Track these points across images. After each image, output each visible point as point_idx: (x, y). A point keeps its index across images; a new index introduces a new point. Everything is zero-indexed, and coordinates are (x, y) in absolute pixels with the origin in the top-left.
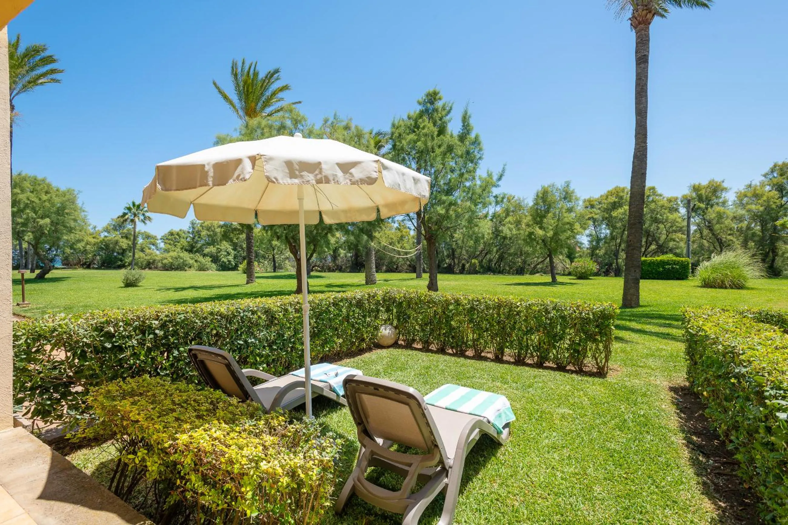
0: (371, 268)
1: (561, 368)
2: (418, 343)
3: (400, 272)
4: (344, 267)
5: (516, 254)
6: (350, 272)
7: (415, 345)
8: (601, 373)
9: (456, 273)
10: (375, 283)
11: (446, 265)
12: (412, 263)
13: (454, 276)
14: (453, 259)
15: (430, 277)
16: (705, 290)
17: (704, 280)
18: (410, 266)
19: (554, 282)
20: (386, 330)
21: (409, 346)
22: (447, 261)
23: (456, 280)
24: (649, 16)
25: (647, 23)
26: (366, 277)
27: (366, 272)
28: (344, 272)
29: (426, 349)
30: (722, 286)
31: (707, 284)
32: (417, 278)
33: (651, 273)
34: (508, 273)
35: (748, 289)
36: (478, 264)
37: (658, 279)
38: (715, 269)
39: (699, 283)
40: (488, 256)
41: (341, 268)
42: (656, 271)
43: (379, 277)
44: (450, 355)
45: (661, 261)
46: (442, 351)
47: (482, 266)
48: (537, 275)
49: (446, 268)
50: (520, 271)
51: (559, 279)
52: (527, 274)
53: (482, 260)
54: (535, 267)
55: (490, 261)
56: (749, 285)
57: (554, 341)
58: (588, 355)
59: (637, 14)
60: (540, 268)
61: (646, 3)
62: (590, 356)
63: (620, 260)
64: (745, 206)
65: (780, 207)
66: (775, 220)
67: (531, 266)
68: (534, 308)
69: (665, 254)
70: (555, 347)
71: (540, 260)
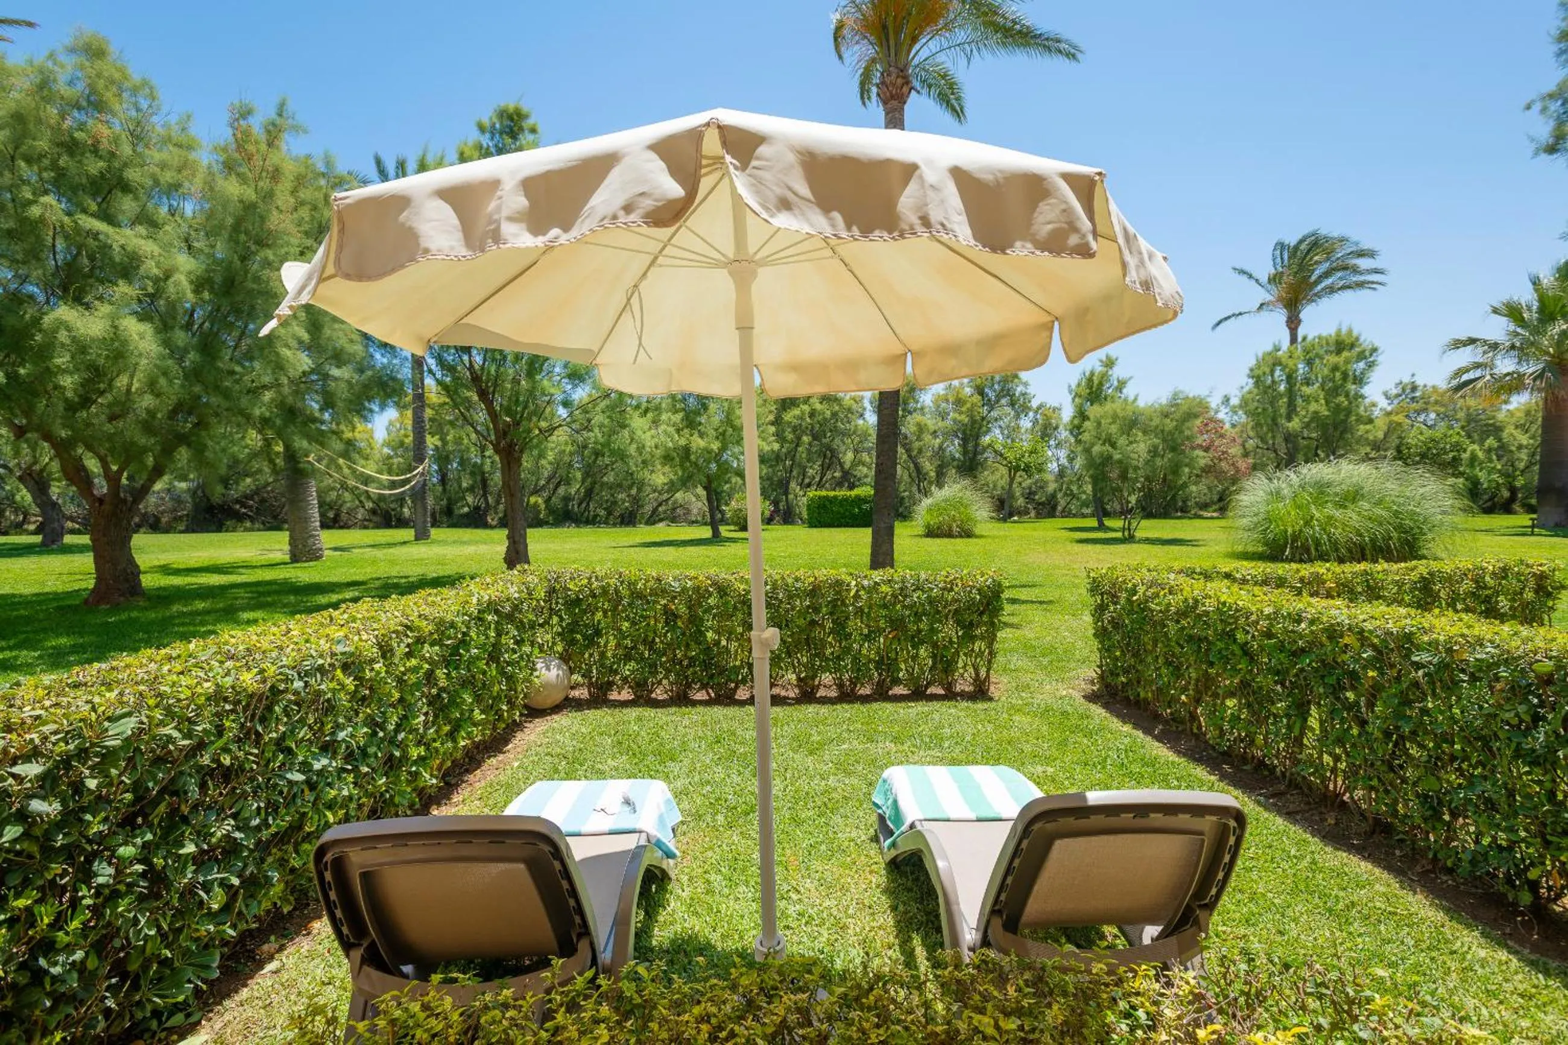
0: (306, 520)
1: (918, 694)
2: (620, 689)
3: (345, 526)
4: (164, 520)
5: (620, 485)
6: (187, 531)
7: (614, 696)
8: (980, 692)
9: (492, 527)
10: (321, 556)
11: (466, 509)
12: (382, 504)
13: (488, 532)
14: (485, 495)
15: (508, 537)
16: (929, 540)
17: (928, 526)
18: (373, 512)
19: (716, 538)
20: (548, 669)
21: (599, 699)
22: (470, 499)
24: (905, 89)
25: (902, 99)
26: (293, 542)
27: (292, 531)
28: (167, 531)
29: (643, 698)
30: (949, 535)
31: (932, 533)
32: (417, 538)
33: (844, 516)
34: (604, 523)
36: (543, 506)
38: (938, 509)
39: (921, 531)
40: (561, 491)
41: (157, 520)
43: (328, 538)
44: (701, 703)
45: (856, 496)
46: (681, 699)
47: (551, 510)
48: (661, 525)
49: (467, 515)
50: (628, 519)
51: (724, 531)
52: (640, 523)
53: (550, 498)
54: (655, 510)
55: (567, 499)
56: (977, 531)
57: (913, 647)
58: (960, 664)
59: (888, 80)
60: (665, 512)
61: (901, 66)
62: (965, 665)
63: (791, 497)
64: (943, 416)
65: (983, 419)
66: (977, 437)
67: (648, 509)
68: (884, 588)
69: (852, 487)
70: (915, 658)
71: (665, 496)
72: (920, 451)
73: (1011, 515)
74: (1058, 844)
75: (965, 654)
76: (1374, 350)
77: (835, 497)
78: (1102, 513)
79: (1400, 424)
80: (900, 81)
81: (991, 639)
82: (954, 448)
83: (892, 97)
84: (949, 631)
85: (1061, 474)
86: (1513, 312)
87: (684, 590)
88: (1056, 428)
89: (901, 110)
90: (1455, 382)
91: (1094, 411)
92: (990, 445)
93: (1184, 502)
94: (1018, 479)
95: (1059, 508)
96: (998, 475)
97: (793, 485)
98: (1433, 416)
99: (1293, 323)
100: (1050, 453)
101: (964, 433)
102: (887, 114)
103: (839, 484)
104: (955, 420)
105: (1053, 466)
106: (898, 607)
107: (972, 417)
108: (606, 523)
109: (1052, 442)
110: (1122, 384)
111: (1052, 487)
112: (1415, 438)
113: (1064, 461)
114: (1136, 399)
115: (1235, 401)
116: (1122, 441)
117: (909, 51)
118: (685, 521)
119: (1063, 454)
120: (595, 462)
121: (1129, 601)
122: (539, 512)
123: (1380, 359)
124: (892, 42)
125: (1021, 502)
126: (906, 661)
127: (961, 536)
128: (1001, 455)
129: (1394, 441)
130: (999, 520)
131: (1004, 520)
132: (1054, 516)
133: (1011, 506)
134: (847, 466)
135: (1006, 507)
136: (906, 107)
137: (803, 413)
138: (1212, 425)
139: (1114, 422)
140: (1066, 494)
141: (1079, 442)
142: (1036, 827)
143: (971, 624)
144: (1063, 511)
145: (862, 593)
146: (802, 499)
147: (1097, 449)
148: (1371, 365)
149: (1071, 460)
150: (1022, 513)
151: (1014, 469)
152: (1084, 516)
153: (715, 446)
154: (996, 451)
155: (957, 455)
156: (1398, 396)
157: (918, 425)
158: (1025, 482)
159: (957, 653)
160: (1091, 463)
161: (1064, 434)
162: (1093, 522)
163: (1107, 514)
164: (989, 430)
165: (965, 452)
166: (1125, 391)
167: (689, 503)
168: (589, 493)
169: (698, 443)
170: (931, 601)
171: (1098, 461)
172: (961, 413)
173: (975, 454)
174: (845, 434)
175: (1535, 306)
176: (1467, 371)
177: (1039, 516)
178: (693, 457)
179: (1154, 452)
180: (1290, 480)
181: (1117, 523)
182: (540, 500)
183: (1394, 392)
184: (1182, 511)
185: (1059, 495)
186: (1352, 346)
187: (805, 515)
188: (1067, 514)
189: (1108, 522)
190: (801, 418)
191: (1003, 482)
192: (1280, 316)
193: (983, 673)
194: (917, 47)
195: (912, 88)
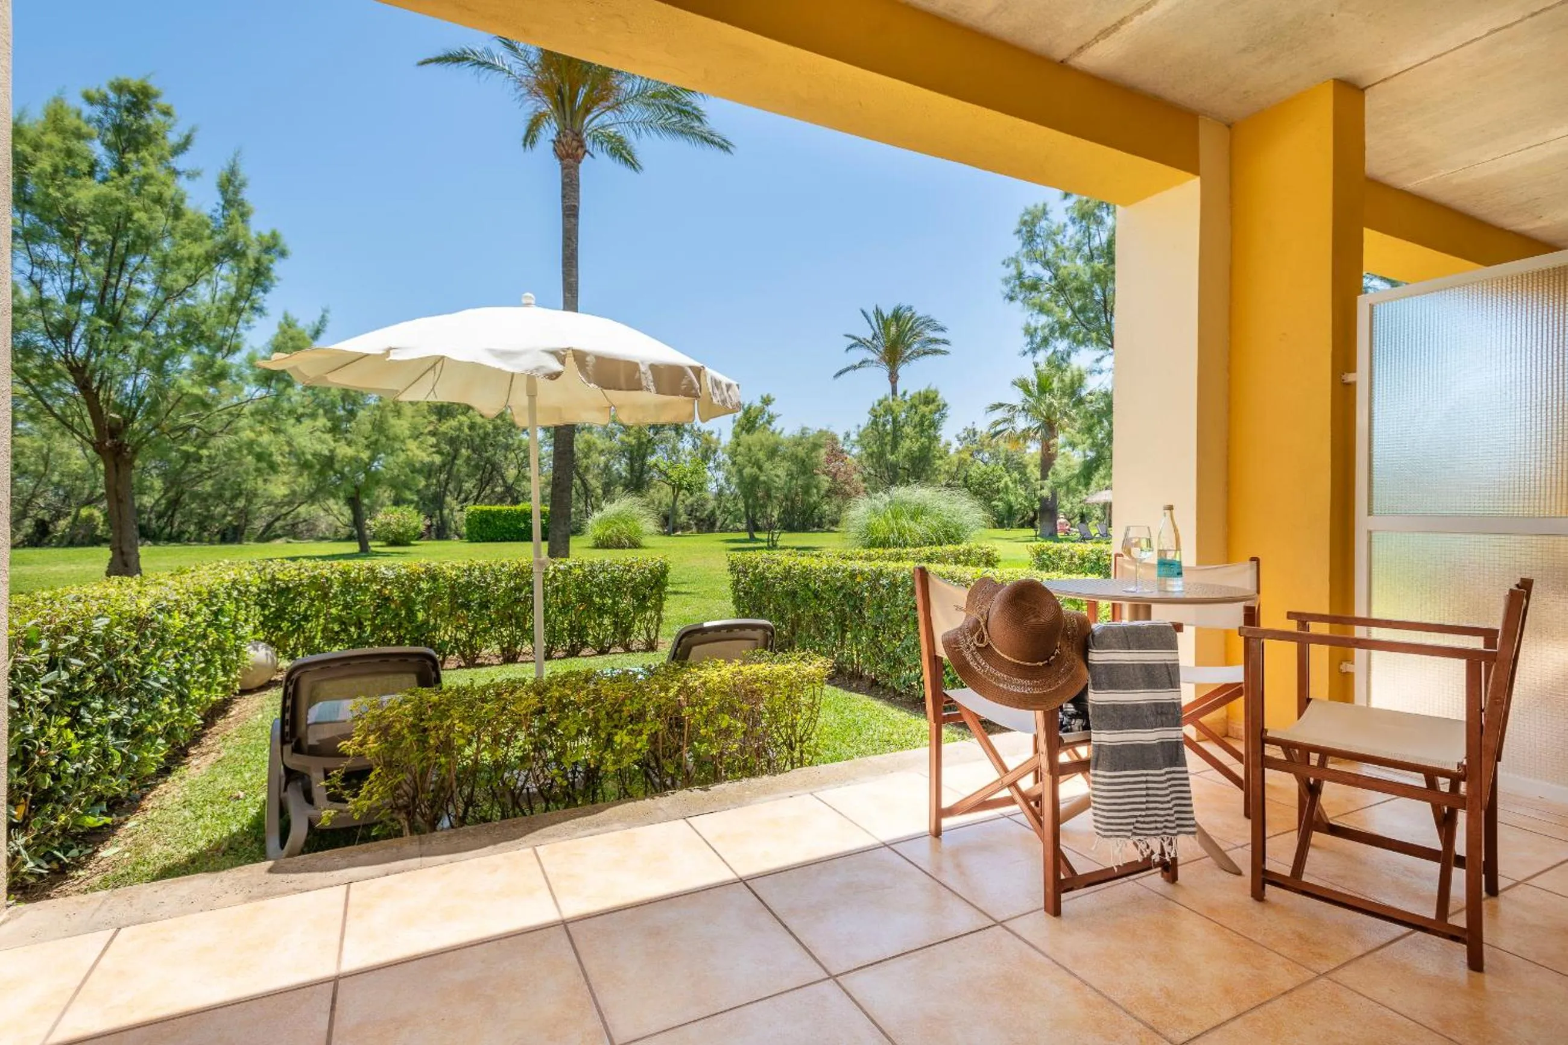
5: (220, 496)
8: (651, 649)
16: (600, 551)
17: (598, 539)
19: (365, 552)
20: (256, 650)
23: (70, 560)
24: (580, 151)
25: (577, 159)
30: (619, 546)
31: (602, 544)
33: (508, 531)
34: (195, 540)
35: (645, 547)
36: (101, 520)
37: (518, 540)
38: (608, 522)
39: (592, 543)
42: (516, 528)
45: (522, 511)
48: (278, 542)
50: (231, 536)
51: (372, 546)
52: (248, 540)
54: (269, 526)
56: (644, 541)
57: (599, 617)
58: (636, 628)
59: (564, 140)
60: (282, 527)
61: (576, 130)
62: (640, 629)
63: (446, 512)
64: (611, 436)
65: (649, 441)
66: (644, 457)
67: (259, 525)
68: (578, 571)
69: (516, 502)
70: (600, 625)
71: (284, 511)
72: (587, 469)
73: (674, 530)
74: (695, 649)
75: (640, 621)
76: (945, 405)
77: (499, 512)
78: (753, 527)
79: (965, 460)
80: (575, 144)
81: (658, 608)
82: (621, 467)
83: (568, 156)
84: (626, 603)
85: (720, 493)
86: (1024, 385)
87: (398, 577)
88: (715, 452)
89: (577, 169)
90: (992, 431)
91: (745, 437)
92: (656, 465)
93: (820, 519)
94: (681, 497)
95: (718, 524)
96: (663, 493)
97: (448, 499)
98: (987, 455)
99: (893, 378)
100: (709, 474)
101: (631, 452)
102: (563, 169)
103: (501, 500)
104: (623, 442)
105: (712, 488)
106: (588, 585)
107: (639, 439)
108: (199, 540)
109: (711, 464)
110: (771, 419)
111: (711, 505)
112: (975, 471)
113: (722, 482)
114: (781, 432)
115: (854, 437)
116: (767, 465)
117: (583, 121)
118: (311, 537)
119: (720, 475)
120: (183, 468)
121: (754, 574)
122: (96, 527)
123: (948, 413)
124: (567, 109)
125: (683, 518)
126: (593, 628)
127: (630, 547)
128: (666, 474)
129: (963, 474)
130: (665, 534)
131: (668, 534)
132: (713, 532)
133: (675, 522)
134: (510, 481)
135: (671, 521)
136: (581, 166)
137: (461, 424)
138: (836, 454)
139: (760, 450)
140: (724, 512)
141: (734, 463)
142: (684, 640)
143: (644, 597)
144: (721, 527)
145: (558, 574)
146: (459, 514)
147: (747, 471)
148: (943, 416)
149: (727, 480)
150: (685, 528)
151: (677, 487)
152: (738, 531)
153: (365, 455)
154: (660, 471)
155: (624, 474)
156: (965, 439)
157: (587, 442)
158: (686, 499)
159: (634, 618)
160: (741, 483)
161: (722, 457)
162: (746, 536)
163: (758, 529)
164: (653, 452)
165: (632, 470)
166: (773, 423)
167: (318, 518)
168: (174, 504)
169: (344, 451)
170: (613, 580)
171: (747, 480)
172: (629, 435)
173: (642, 472)
174: (507, 447)
175: (1036, 380)
176: (1000, 423)
177: (700, 531)
178: (337, 466)
179: (791, 475)
180: (882, 499)
181: (763, 536)
182: (97, 513)
183: (962, 436)
184: (819, 527)
185: (718, 513)
186: (934, 401)
187: (464, 530)
188: (724, 529)
189: (757, 535)
190: (459, 429)
191: (669, 500)
192: (884, 372)
193: (653, 633)
194: (591, 116)
195: (586, 151)
